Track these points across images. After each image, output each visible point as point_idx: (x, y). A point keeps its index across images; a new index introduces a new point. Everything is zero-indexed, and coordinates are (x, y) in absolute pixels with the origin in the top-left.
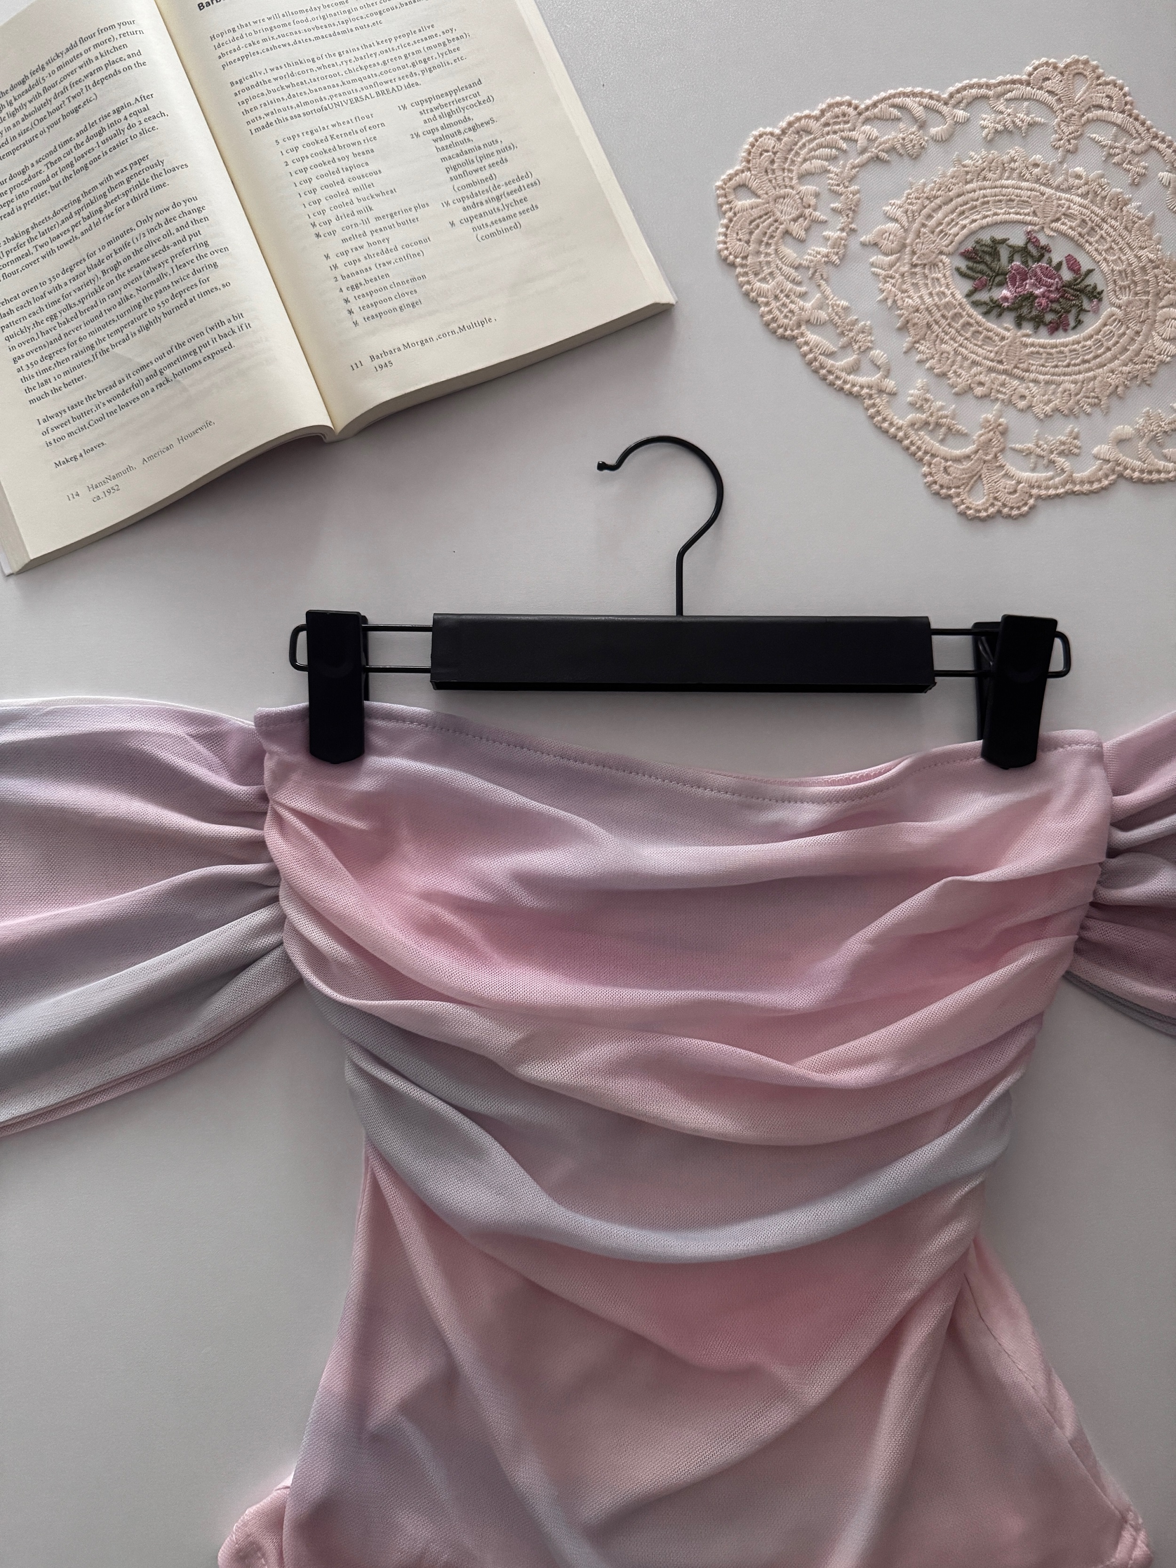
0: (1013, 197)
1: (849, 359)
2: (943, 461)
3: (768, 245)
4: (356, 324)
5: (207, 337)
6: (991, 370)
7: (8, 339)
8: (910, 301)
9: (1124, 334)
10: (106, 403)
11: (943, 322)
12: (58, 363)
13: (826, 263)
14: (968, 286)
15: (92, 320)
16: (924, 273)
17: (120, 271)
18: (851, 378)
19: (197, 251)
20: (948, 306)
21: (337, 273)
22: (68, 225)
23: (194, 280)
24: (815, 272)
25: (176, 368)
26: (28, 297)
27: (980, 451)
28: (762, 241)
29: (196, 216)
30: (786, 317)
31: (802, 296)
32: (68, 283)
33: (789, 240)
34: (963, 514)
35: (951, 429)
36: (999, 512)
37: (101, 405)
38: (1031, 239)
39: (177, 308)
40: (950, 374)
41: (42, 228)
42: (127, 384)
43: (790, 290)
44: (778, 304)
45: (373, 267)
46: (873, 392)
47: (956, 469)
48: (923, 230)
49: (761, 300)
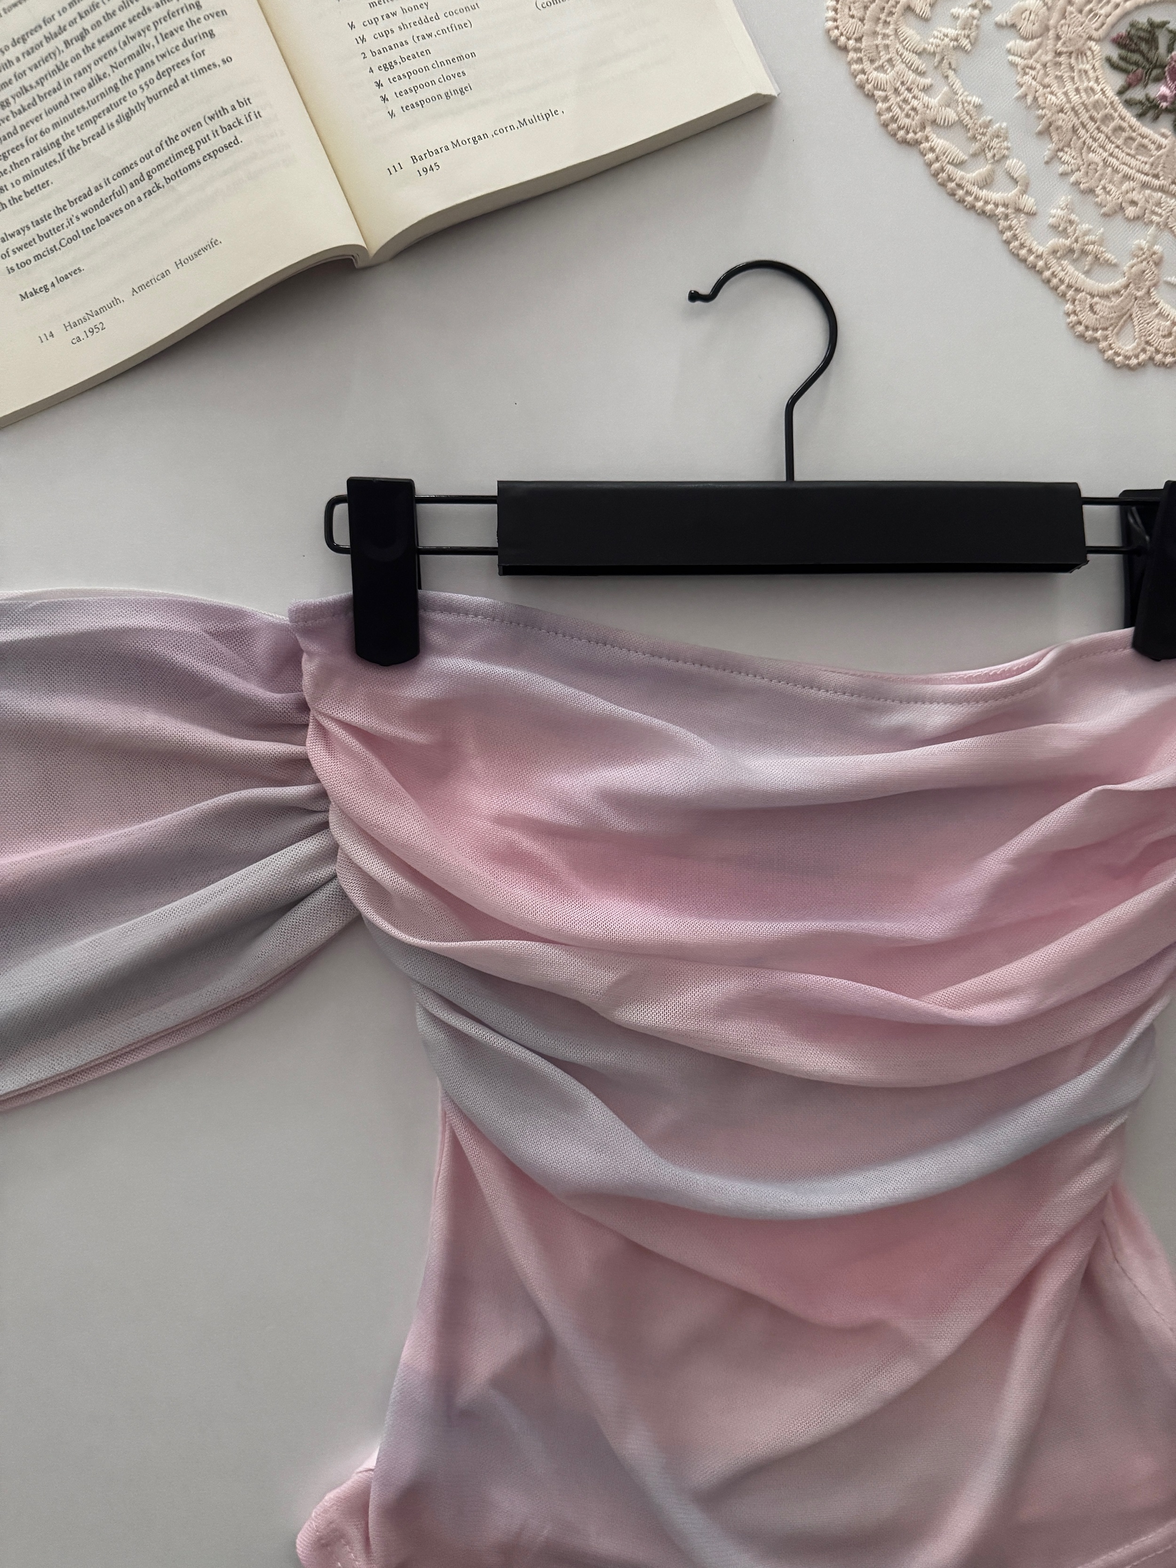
1: (979, 171)
2: (1089, 297)
3: (886, 23)
4: (392, 115)
5: (205, 130)
6: (1145, 186)
8: (1054, 98)
10: (81, 217)
11: (1091, 125)
12: (15, 166)
13: (955, 48)
14: (1119, 80)
15: (56, 108)
16: (1070, 64)
17: (88, 42)
18: (984, 193)
19: (188, 15)
20: (1097, 105)
21: (364, 47)
23: (185, 53)
24: (943, 59)
25: (168, 171)
27: (1131, 285)
28: (879, 19)
30: (908, 116)
31: (926, 89)
32: (21, 57)
33: (911, 18)
34: (1110, 361)
35: (1099, 259)
36: (1151, 359)
37: (74, 220)
39: (166, 91)
40: (1099, 191)
42: (105, 192)
43: (913, 83)
44: (898, 99)
45: (410, 41)
46: (1010, 211)
47: (1103, 306)
48: (1069, 8)
49: (878, 93)
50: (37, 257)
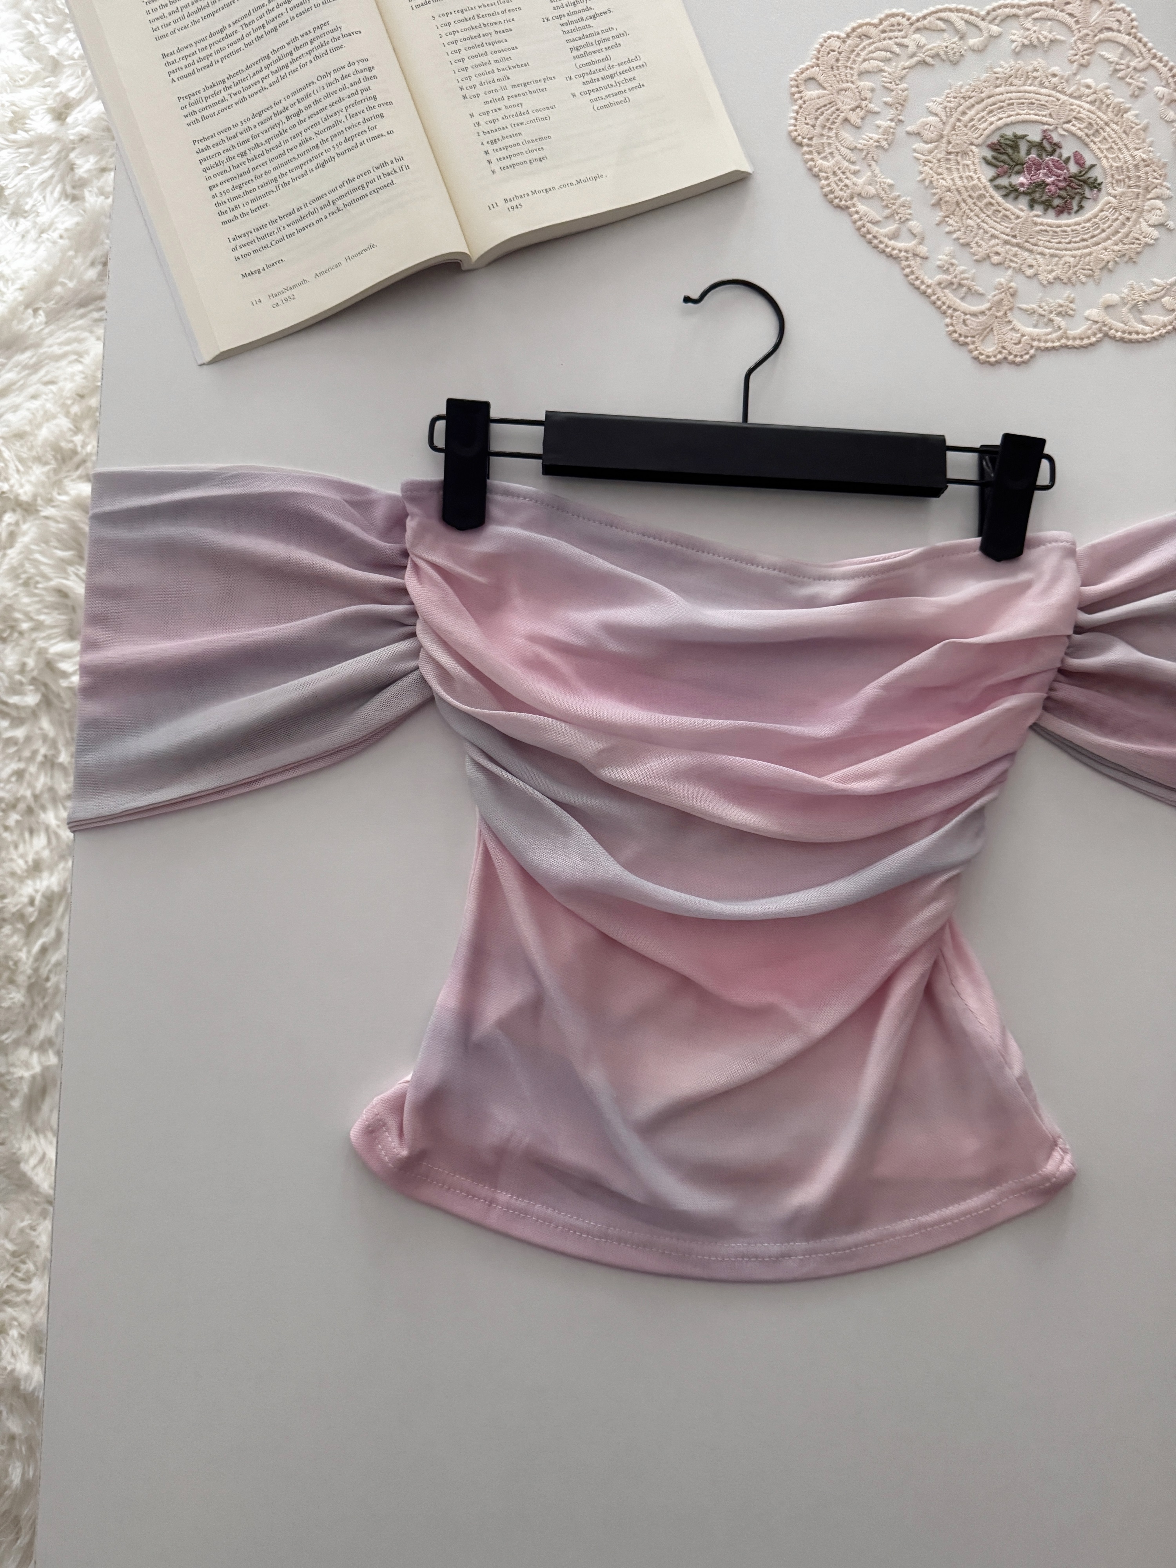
0: (1034, 101)
1: (891, 227)
2: (962, 315)
3: (830, 129)
4: (494, 172)
5: (373, 175)
6: (1006, 242)
7: (205, 170)
8: (944, 182)
9: (1117, 219)
10: (286, 227)
11: (970, 201)
12: (247, 193)
13: (877, 147)
14: (991, 172)
15: (277, 158)
16: (957, 160)
17: (302, 118)
18: (892, 243)
19: (368, 103)
20: (974, 188)
21: (480, 129)
22: (258, 77)
23: (364, 127)
24: (868, 154)
25: (347, 200)
26: (223, 136)
27: (994, 308)
28: (825, 126)
29: (367, 74)
30: (841, 190)
31: (855, 173)
32: (257, 125)
33: (848, 127)
34: (976, 359)
35: (971, 290)
36: (1005, 358)
37: (282, 228)
38: (1046, 137)
39: (349, 150)
40: (973, 245)
41: (236, 79)
42: (304, 212)
43: (846, 168)
44: (836, 179)
45: (509, 126)
46: (910, 255)
47: (973, 322)
48: (958, 124)
49: (822, 174)
50: (255, 251)
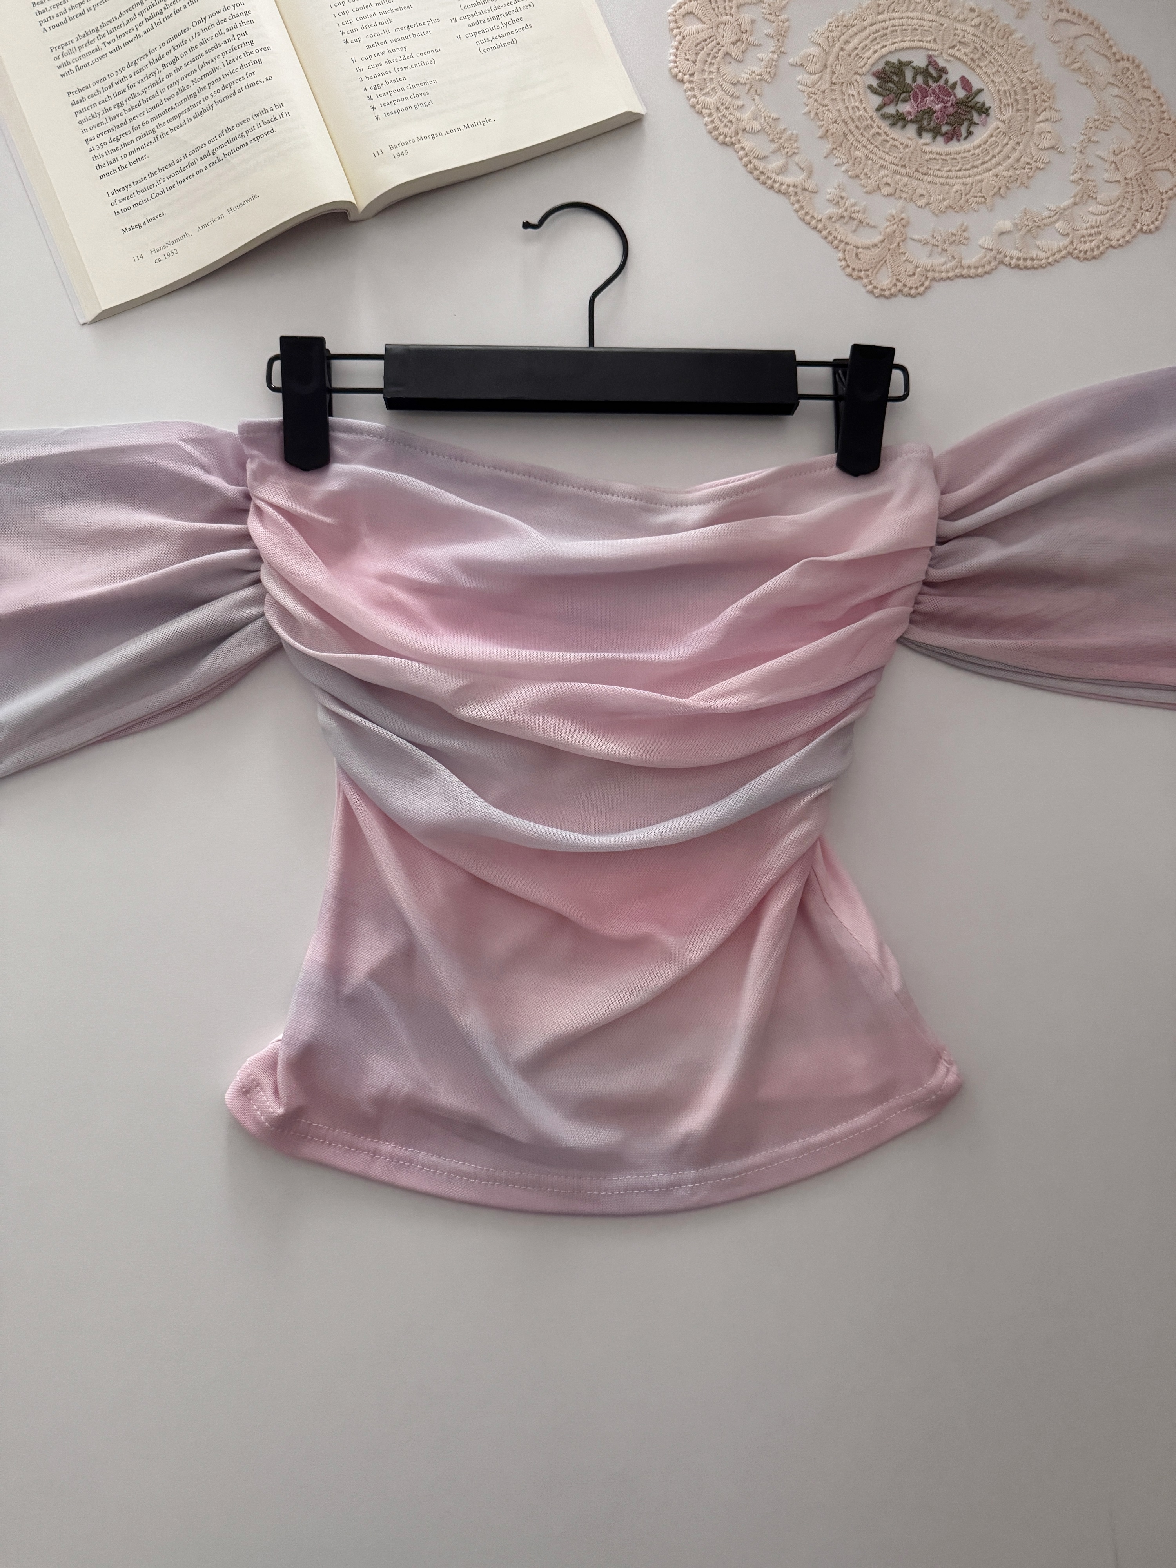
0: (917, 27)
1: (778, 163)
2: (855, 248)
3: (711, 64)
4: (378, 118)
5: (253, 123)
6: (896, 173)
7: (81, 123)
8: (830, 115)
9: (1007, 144)
10: (166, 179)
11: (856, 132)
12: (124, 145)
13: (760, 80)
14: (877, 101)
15: (154, 108)
16: (842, 90)
17: (178, 65)
18: (780, 178)
19: (245, 49)
20: (860, 118)
21: (361, 74)
22: (132, 24)
23: (241, 74)
24: (751, 87)
25: (227, 149)
26: (98, 87)
27: (886, 241)
28: (707, 61)
29: (243, 18)
30: (726, 126)
31: (740, 108)
32: (133, 75)
33: (729, 60)
34: (872, 292)
35: (862, 223)
36: (900, 291)
37: (162, 181)
38: (931, 62)
39: (227, 97)
40: (862, 176)
41: (110, 27)
42: (184, 163)
43: (730, 104)
44: (720, 115)
45: (392, 71)
46: (798, 190)
47: (865, 255)
48: (841, 53)
49: (706, 111)
50: (135, 205)
